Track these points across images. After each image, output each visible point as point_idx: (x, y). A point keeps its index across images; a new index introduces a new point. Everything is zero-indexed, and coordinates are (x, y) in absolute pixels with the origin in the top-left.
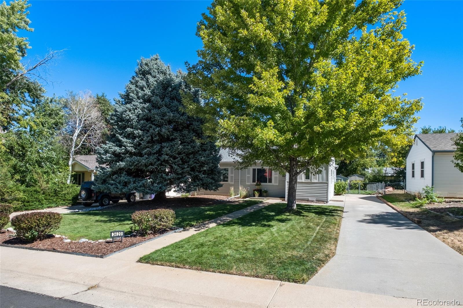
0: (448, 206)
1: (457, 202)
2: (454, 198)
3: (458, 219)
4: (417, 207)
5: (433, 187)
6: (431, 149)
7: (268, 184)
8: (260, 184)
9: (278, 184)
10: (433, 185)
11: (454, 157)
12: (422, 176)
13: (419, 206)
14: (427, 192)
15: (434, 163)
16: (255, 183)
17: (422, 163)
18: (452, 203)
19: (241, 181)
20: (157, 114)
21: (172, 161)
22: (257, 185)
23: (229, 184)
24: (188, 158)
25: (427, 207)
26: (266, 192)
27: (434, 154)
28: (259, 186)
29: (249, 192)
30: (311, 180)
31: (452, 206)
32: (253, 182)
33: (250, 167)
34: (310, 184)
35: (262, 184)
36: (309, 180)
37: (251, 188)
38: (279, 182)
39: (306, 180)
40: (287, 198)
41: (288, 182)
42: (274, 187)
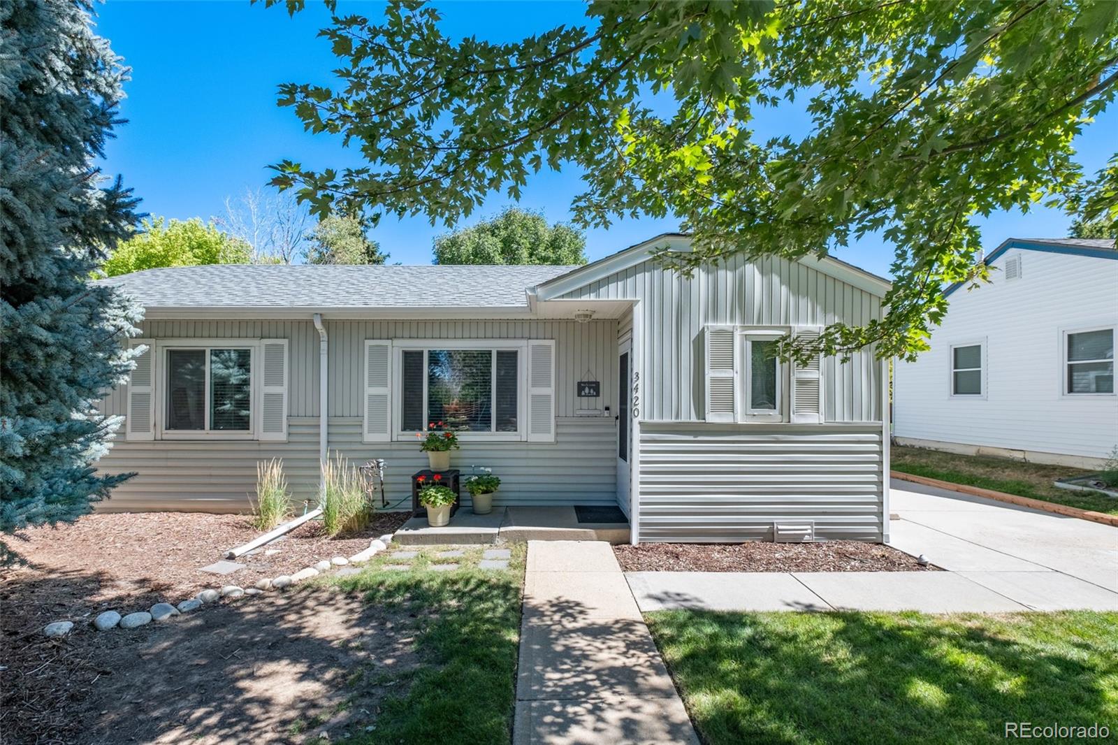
7: (493, 435)
8: (450, 442)
9: (550, 437)
16: (421, 436)
19: (329, 426)
22: (432, 445)
23: (258, 442)
26: (489, 484)
28: (443, 454)
29: (381, 488)
30: (786, 412)
32: (404, 429)
33: (387, 343)
34: (781, 437)
35: (460, 439)
36: (772, 412)
37: (395, 463)
38: (557, 426)
39: (757, 411)
40: (642, 524)
41: (645, 428)
42: (532, 454)
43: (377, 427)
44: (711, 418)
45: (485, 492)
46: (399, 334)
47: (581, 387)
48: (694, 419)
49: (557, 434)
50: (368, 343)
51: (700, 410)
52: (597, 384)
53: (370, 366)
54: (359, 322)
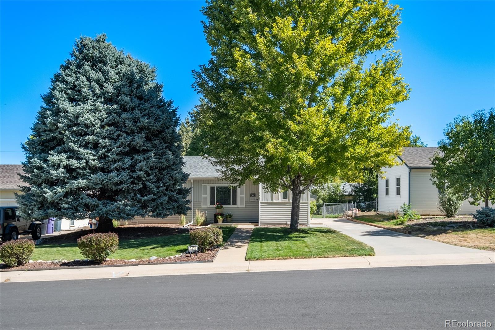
0: (426, 222)
1: (431, 218)
2: (428, 215)
3: (437, 229)
4: (399, 224)
5: (409, 205)
6: (408, 165)
7: (231, 206)
8: (222, 207)
9: (244, 206)
10: (409, 203)
11: (431, 175)
12: (398, 193)
13: (401, 223)
14: (405, 210)
15: (411, 179)
16: (215, 206)
17: (398, 180)
18: (428, 219)
19: (194, 204)
20: (128, 119)
21: (145, 178)
22: (217, 208)
24: (161, 174)
25: (408, 224)
26: (230, 216)
27: (411, 170)
28: (220, 210)
29: (207, 217)
30: (289, 200)
31: (429, 221)
32: (211, 204)
33: (207, 185)
34: (288, 205)
35: (224, 207)
36: (286, 200)
37: (210, 212)
38: (246, 204)
39: (283, 200)
40: (261, 222)
41: (262, 203)
42: (240, 210)
43: (205, 204)
44: (274, 201)
45: (229, 218)
46: (209, 183)
47: (251, 195)
48: (271, 201)
49: (246, 206)
50: (202, 185)
51: (272, 200)
52: (255, 194)
53: (203, 190)
54: (200, 180)
